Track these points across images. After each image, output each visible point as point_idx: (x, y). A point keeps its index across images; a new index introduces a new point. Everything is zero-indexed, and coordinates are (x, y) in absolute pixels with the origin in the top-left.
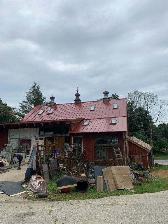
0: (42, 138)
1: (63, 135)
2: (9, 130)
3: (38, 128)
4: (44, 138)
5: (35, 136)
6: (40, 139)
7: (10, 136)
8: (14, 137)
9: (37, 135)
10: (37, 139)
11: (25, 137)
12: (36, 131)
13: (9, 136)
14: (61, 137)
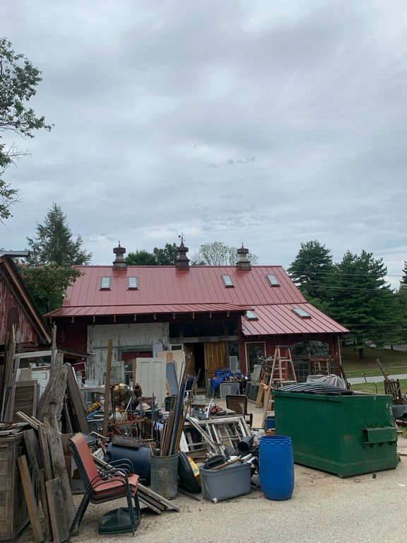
0: (179, 345)
1: (224, 340)
2: (89, 327)
3: (168, 324)
4: (182, 345)
5: (161, 341)
6: (174, 348)
7: (91, 342)
8: (103, 345)
9: (165, 339)
10: (165, 349)
11: (135, 344)
12: (164, 329)
13: (88, 342)
14: (220, 343)
